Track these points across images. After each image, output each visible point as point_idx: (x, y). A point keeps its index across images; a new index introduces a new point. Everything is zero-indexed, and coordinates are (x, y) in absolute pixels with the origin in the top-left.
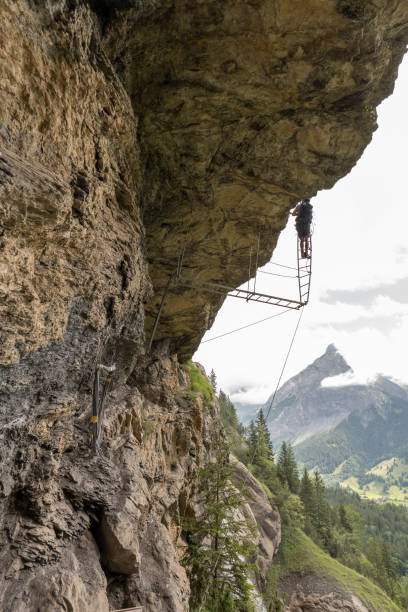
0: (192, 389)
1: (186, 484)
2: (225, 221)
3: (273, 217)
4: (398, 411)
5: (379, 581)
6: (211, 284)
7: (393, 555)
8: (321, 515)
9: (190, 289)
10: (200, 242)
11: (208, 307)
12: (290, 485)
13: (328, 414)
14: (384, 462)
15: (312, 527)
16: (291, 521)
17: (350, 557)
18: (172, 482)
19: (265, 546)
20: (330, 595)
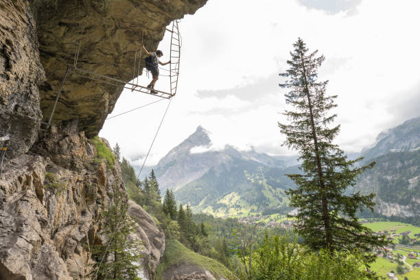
0: (98, 157)
1: (94, 223)
2: (116, 28)
3: (153, 31)
4: (236, 166)
5: (221, 260)
6: (108, 77)
7: (229, 245)
8: (190, 230)
9: (90, 80)
10: (96, 43)
11: (107, 96)
12: (172, 215)
13: (196, 170)
14: (228, 196)
15: (184, 238)
16: (171, 236)
17: (206, 251)
18: (82, 223)
19: (154, 254)
20: (194, 273)
